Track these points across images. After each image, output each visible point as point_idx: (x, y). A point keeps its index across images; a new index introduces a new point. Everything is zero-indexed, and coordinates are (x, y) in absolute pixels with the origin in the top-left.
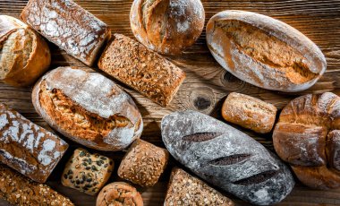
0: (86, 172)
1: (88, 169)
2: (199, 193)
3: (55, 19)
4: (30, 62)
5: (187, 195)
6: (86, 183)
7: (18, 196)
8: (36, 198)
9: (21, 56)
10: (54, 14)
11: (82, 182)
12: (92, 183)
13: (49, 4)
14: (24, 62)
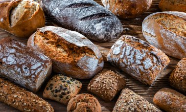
0: (63, 84)
1: (64, 82)
2: (140, 101)
3: (14, 54)
4: (34, 16)
5: (132, 100)
6: (62, 91)
7: (15, 96)
8: (28, 98)
9: (29, 11)
10: (13, 51)
11: (59, 91)
12: (66, 91)
13: (10, 45)
14: (30, 15)
